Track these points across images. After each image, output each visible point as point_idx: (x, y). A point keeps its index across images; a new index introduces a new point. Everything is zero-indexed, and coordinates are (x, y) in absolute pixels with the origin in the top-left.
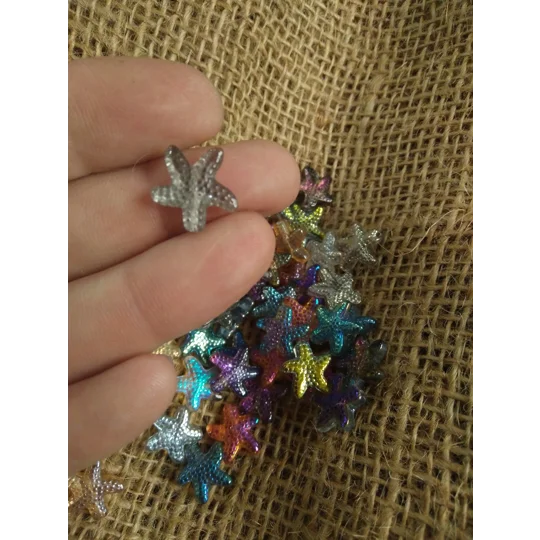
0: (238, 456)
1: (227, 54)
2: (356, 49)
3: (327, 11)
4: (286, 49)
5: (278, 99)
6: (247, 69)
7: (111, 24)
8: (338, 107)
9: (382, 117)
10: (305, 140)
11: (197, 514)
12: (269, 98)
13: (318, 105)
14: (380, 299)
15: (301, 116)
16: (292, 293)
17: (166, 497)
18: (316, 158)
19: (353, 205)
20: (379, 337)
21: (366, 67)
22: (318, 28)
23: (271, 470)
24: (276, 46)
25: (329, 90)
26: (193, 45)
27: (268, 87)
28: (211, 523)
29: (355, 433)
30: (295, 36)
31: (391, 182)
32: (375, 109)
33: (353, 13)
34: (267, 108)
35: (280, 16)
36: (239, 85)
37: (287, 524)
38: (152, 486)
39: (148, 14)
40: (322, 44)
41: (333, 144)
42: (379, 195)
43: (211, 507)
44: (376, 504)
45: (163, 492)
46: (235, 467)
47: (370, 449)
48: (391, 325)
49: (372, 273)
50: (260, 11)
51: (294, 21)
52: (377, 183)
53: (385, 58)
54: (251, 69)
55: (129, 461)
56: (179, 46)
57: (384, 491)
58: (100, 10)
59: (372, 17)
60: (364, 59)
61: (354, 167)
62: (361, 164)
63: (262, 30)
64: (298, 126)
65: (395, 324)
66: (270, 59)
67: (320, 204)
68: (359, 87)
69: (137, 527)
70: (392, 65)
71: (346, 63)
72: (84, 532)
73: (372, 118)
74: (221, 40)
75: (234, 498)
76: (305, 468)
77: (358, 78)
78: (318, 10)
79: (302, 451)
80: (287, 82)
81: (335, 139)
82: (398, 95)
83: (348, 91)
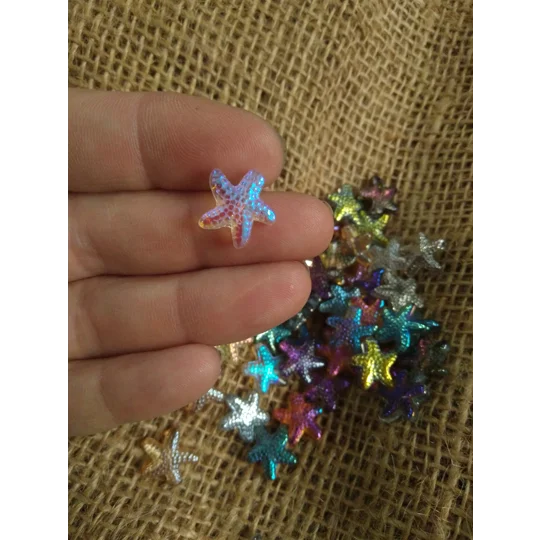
0: (301, 440)
1: (313, 69)
2: (426, 73)
3: (403, 36)
4: (365, 69)
5: (352, 113)
6: (330, 85)
7: (213, 36)
8: (406, 124)
9: (449, 136)
10: (374, 152)
11: (261, 490)
12: (346, 112)
13: (388, 120)
14: (442, 304)
15: (373, 129)
16: (357, 292)
17: (233, 472)
18: (383, 170)
19: (417, 215)
20: (440, 339)
21: (435, 89)
22: (393, 51)
23: (333, 454)
24: (356, 65)
25: (398, 108)
26: (284, 60)
27: (345, 102)
28: (274, 499)
29: (416, 423)
30: (374, 57)
31: (455, 197)
32: (442, 128)
33: (426, 39)
34: (342, 121)
35: (362, 38)
36: (322, 98)
37: (349, 503)
38: (220, 462)
39: (246, 30)
40: (396, 66)
41: (399, 157)
42: (443, 207)
43: (275, 483)
44: (438, 487)
45: (230, 467)
46: (298, 449)
47: (432, 439)
48: (453, 329)
49: (434, 280)
50: (346, 33)
51: (373, 42)
52: (441, 197)
53: (453, 82)
54: (333, 85)
55: (203, 437)
56: (272, 60)
57: (444, 477)
58: (206, 24)
59: (443, 44)
60: (433, 82)
61: (419, 181)
62: (425, 177)
63: (346, 50)
64: (369, 139)
65: (456, 327)
66: (350, 77)
67: (386, 211)
68: (427, 107)
69: (205, 498)
70: (460, 89)
71: (416, 84)
72: (160, 497)
73: (438, 136)
74: (310, 57)
75: (297, 478)
76: (366, 454)
77: (427, 98)
78: (395, 35)
79: (363, 438)
80: (362, 99)
81: (402, 153)
82: (465, 117)
83: (416, 110)
